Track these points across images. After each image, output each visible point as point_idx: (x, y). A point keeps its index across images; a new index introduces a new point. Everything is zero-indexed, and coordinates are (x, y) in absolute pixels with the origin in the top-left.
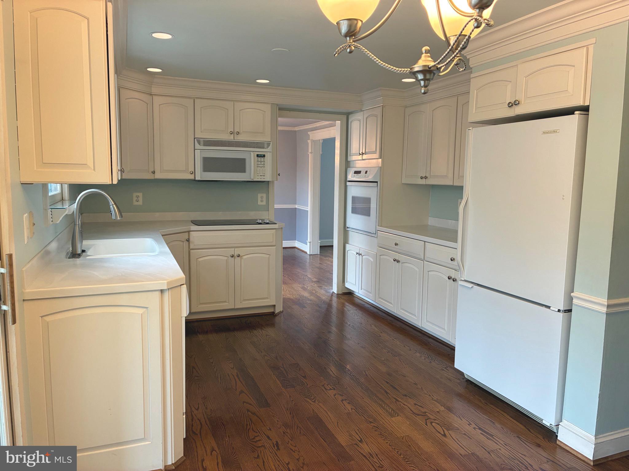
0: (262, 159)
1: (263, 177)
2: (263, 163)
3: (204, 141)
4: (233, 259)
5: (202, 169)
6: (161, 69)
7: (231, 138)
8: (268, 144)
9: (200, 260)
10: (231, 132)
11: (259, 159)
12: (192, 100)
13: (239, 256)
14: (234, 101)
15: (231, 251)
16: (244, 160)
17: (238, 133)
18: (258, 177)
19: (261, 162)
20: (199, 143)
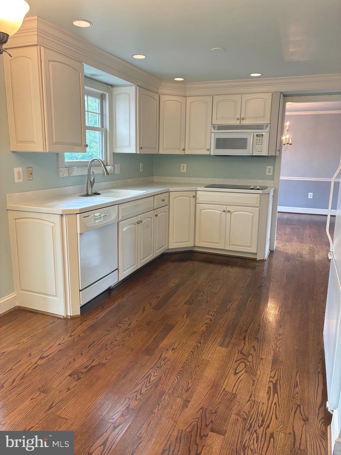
0: (261, 138)
1: (260, 152)
2: (261, 141)
3: (218, 126)
4: (224, 213)
5: (215, 147)
6: (183, 78)
7: (238, 123)
8: (267, 126)
9: (202, 211)
10: (237, 118)
11: (258, 138)
12: (212, 97)
13: (229, 212)
14: (242, 94)
15: (224, 208)
16: (246, 139)
17: (243, 119)
18: (256, 152)
19: (259, 140)
20: (214, 128)
